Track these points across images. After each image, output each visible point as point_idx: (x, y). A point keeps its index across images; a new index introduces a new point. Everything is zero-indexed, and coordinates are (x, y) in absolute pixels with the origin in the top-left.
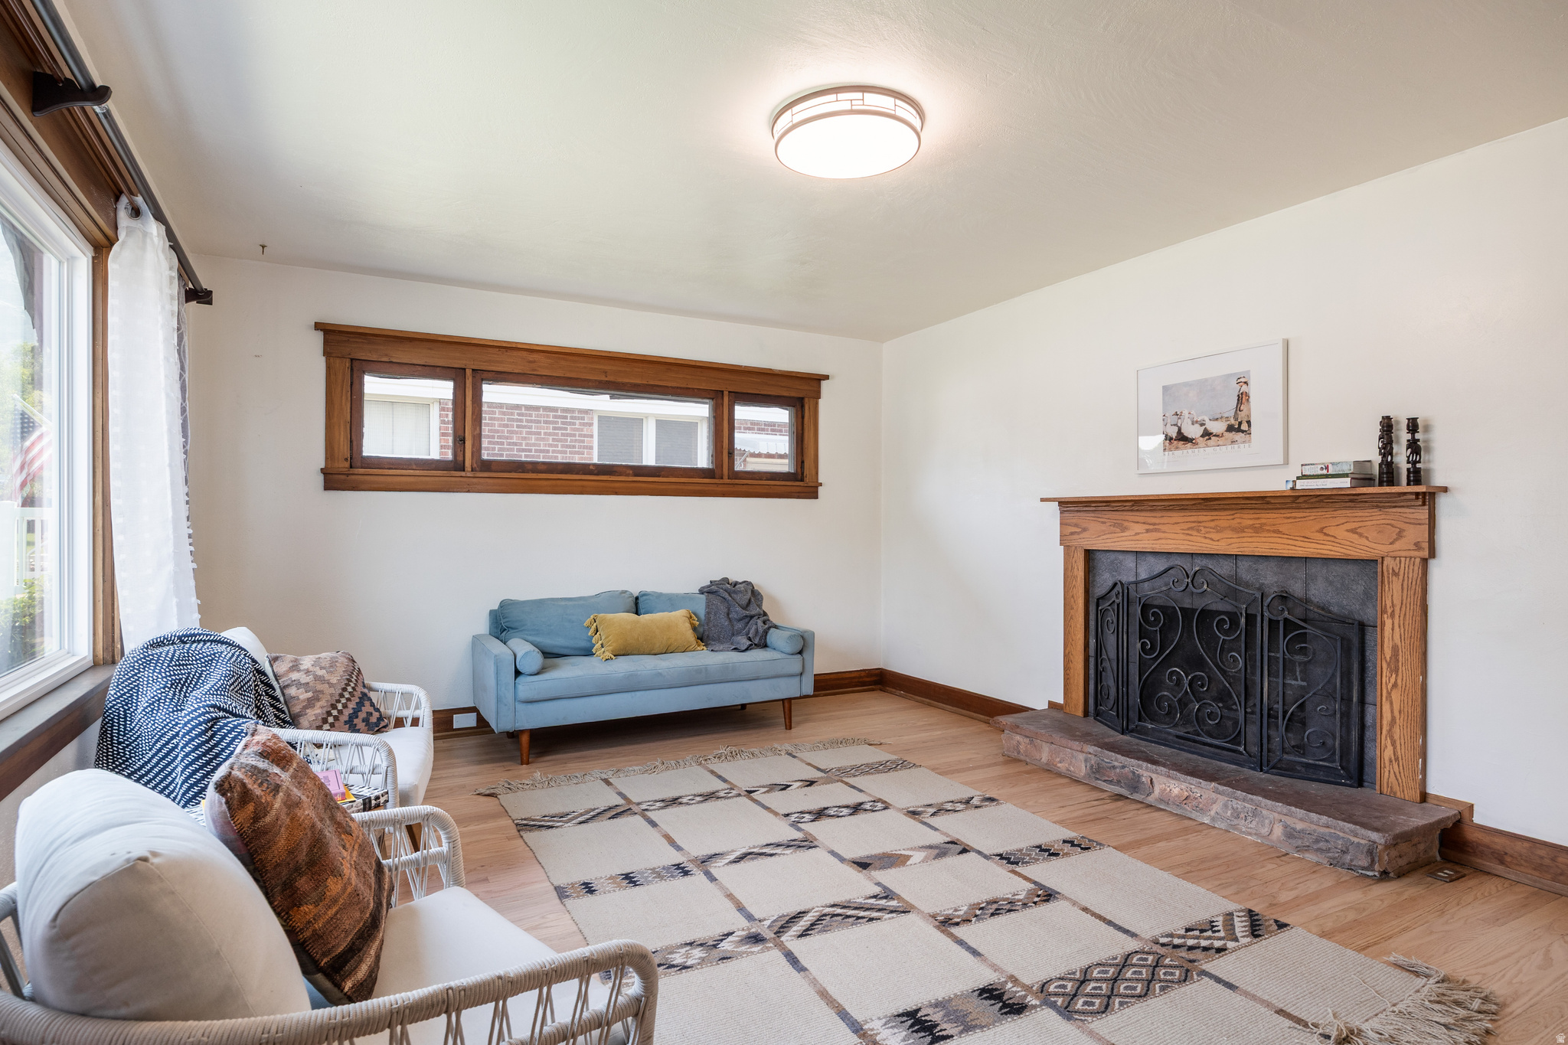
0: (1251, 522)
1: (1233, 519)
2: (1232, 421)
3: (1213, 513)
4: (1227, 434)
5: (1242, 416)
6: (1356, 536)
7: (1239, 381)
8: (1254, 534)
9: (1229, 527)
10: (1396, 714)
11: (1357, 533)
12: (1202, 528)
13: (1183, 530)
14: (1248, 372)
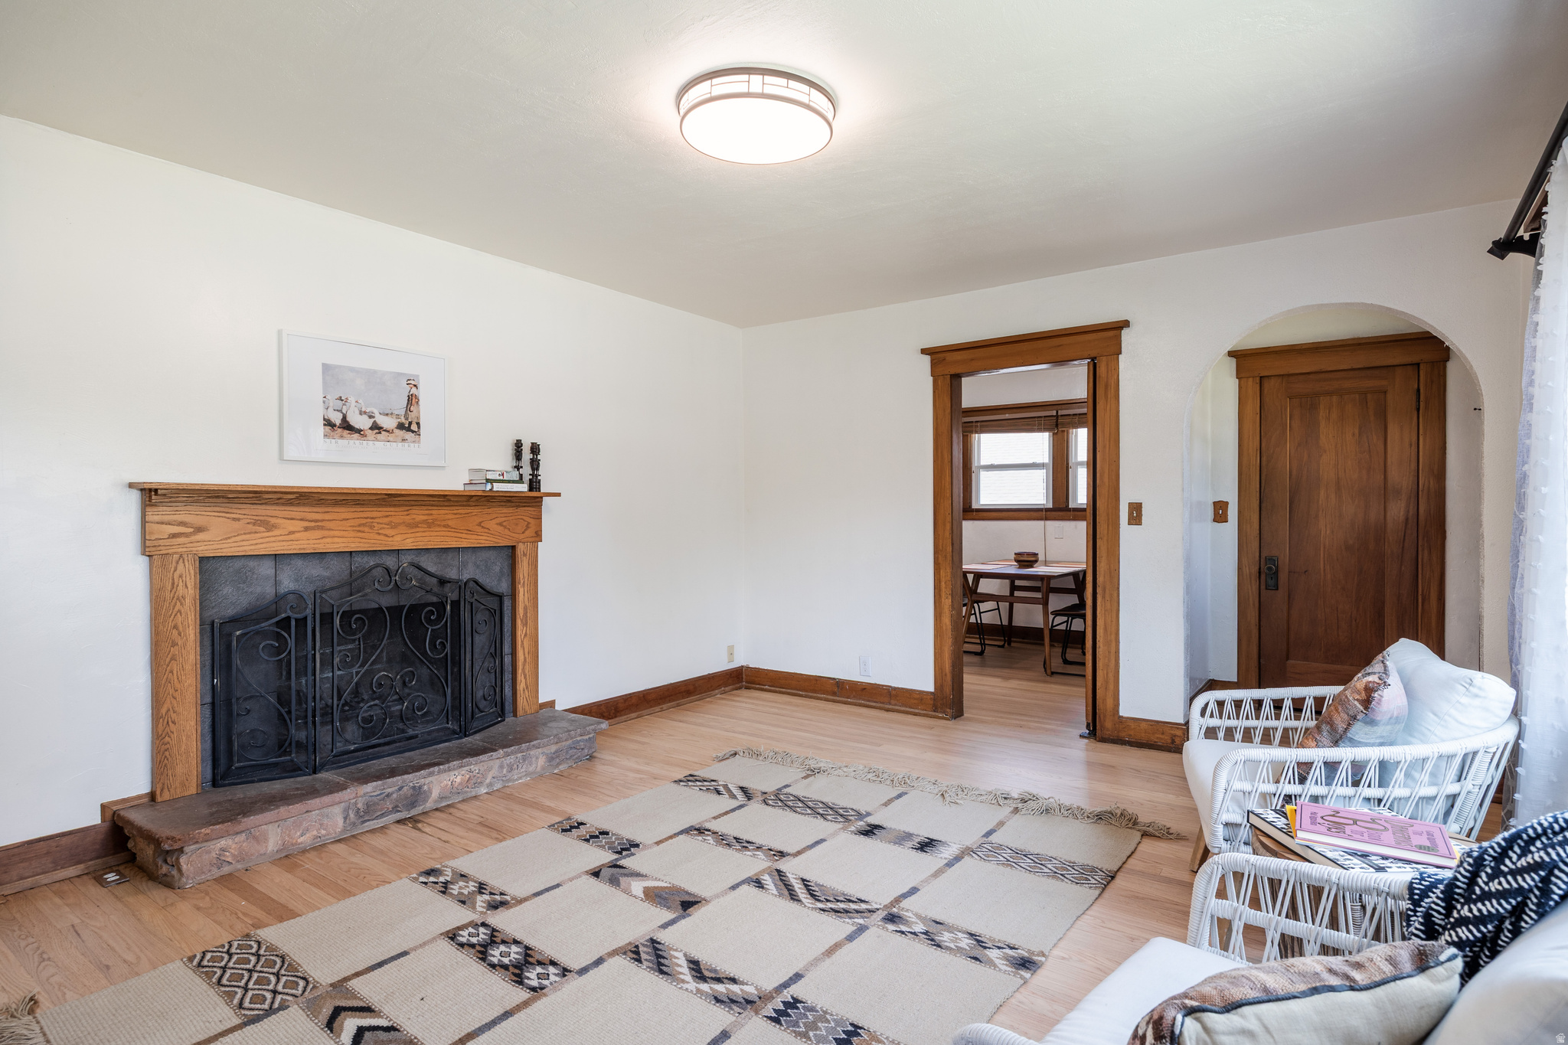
0: (425, 518)
1: (408, 515)
2: (403, 420)
3: (385, 509)
4: (397, 432)
5: (412, 416)
6: (502, 528)
7: (409, 382)
8: (427, 529)
9: (404, 523)
10: (527, 655)
11: (502, 526)
12: (375, 524)
13: (353, 526)
14: (418, 376)
